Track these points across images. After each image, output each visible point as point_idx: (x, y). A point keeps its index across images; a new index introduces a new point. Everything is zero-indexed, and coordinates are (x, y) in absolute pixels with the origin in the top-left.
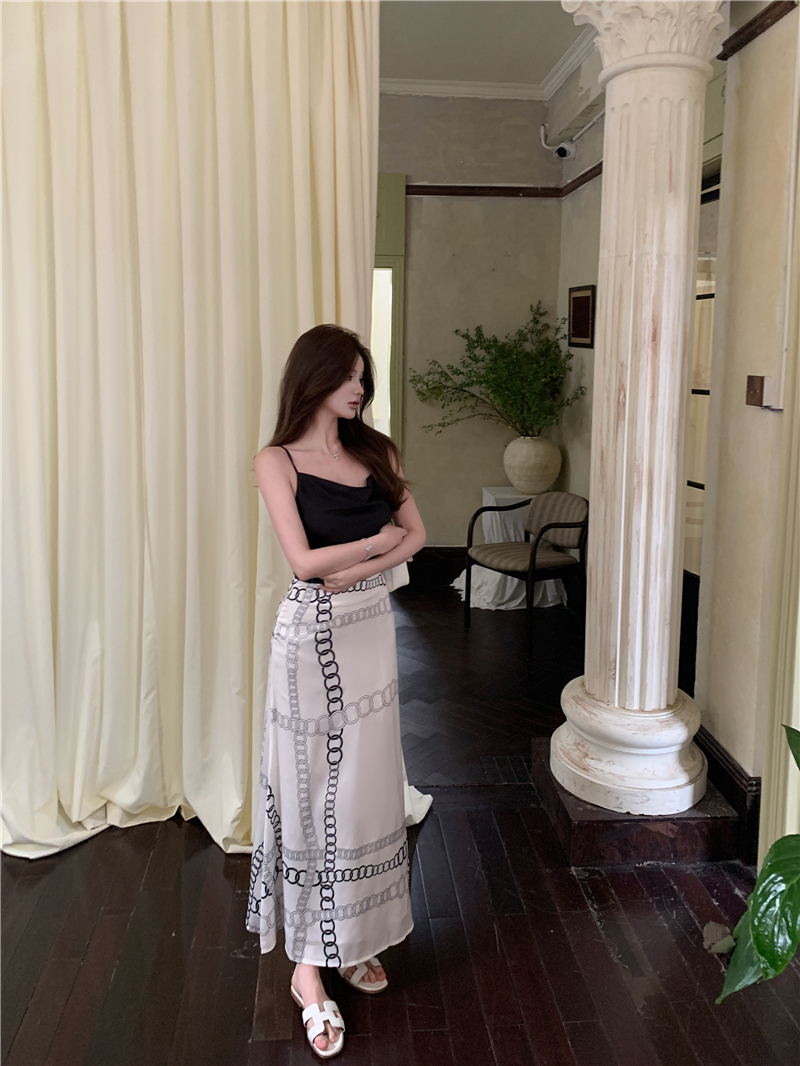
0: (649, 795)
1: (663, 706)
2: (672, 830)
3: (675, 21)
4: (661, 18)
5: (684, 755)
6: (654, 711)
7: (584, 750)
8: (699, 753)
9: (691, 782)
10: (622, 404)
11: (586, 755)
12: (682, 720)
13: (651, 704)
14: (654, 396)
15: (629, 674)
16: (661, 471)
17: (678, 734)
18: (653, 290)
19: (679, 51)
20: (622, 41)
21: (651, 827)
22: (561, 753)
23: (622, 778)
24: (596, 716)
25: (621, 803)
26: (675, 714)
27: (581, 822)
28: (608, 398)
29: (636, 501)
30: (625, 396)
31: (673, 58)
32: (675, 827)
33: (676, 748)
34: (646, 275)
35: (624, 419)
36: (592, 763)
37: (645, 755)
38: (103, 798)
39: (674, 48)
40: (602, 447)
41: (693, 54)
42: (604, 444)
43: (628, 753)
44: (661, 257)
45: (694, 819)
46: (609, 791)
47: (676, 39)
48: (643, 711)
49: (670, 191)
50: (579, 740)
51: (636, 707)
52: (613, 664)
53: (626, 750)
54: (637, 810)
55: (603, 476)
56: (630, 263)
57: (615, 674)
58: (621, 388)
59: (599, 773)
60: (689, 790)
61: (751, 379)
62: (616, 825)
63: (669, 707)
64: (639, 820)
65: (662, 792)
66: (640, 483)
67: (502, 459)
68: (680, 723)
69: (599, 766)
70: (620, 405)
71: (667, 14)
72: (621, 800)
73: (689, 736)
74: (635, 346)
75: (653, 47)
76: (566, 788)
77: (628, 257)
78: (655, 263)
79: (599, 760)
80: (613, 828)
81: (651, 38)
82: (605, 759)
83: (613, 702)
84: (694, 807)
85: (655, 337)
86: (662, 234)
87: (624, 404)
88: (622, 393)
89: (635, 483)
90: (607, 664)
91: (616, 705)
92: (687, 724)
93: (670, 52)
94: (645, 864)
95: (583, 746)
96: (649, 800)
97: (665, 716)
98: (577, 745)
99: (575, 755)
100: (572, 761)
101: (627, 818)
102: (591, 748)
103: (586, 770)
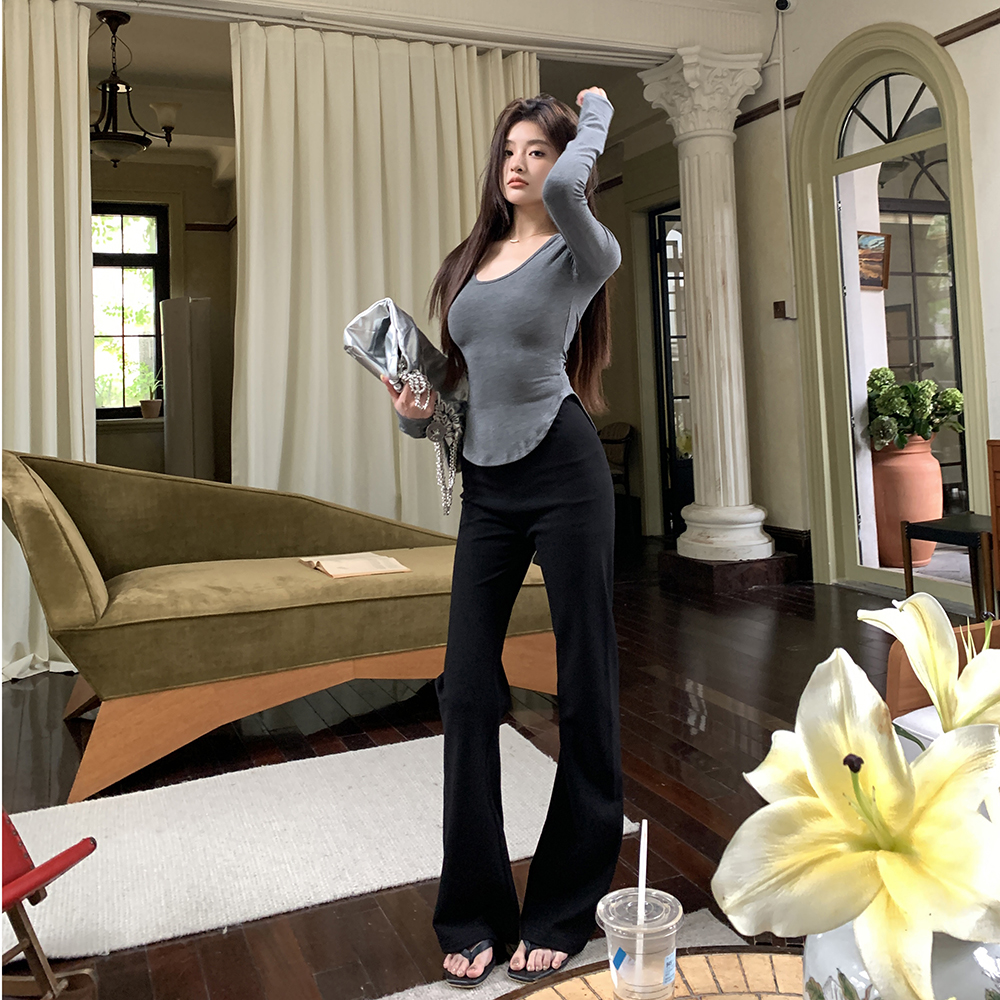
0: (751, 548)
1: (748, 503)
3: (721, 113)
4: (712, 111)
6: (744, 505)
7: (707, 534)
9: (769, 542)
11: (709, 536)
13: (742, 502)
14: (726, 316)
15: (729, 485)
18: (721, 258)
21: (754, 566)
23: (734, 542)
25: (737, 556)
26: (756, 507)
28: (700, 319)
29: (723, 378)
30: (711, 316)
31: (721, 132)
34: (716, 247)
35: (712, 330)
36: (716, 539)
37: (743, 528)
39: (722, 126)
40: (698, 348)
42: (700, 346)
44: (723, 237)
45: (775, 559)
46: (729, 551)
47: (721, 122)
48: (739, 506)
51: (734, 504)
52: (718, 482)
54: (745, 558)
55: (701, 365)
57: (720, 488)
58: (708, 312)
59: (720, 542)
61: (777, 303)
64: (747, 563)
66: (724, 367)
70: (708, 322)
71: (715, 109)
72: (736, 553)
74: (714, 288)
77: (705, 238)
78: (721, 241)
79: (718, 537)
82: (721, 535)
85: (724, 283)
86: (723, 226)
87: (711, 321)
89: (722, 369)
90: (714, 483)
91: (722, 505)
92: (762, 513)
96: (751, 551)
98: (700, 534)
99: (702, 539)
100: (701, 542)
101: (742, 562)
102: (710, 533)
103: (711, 543)
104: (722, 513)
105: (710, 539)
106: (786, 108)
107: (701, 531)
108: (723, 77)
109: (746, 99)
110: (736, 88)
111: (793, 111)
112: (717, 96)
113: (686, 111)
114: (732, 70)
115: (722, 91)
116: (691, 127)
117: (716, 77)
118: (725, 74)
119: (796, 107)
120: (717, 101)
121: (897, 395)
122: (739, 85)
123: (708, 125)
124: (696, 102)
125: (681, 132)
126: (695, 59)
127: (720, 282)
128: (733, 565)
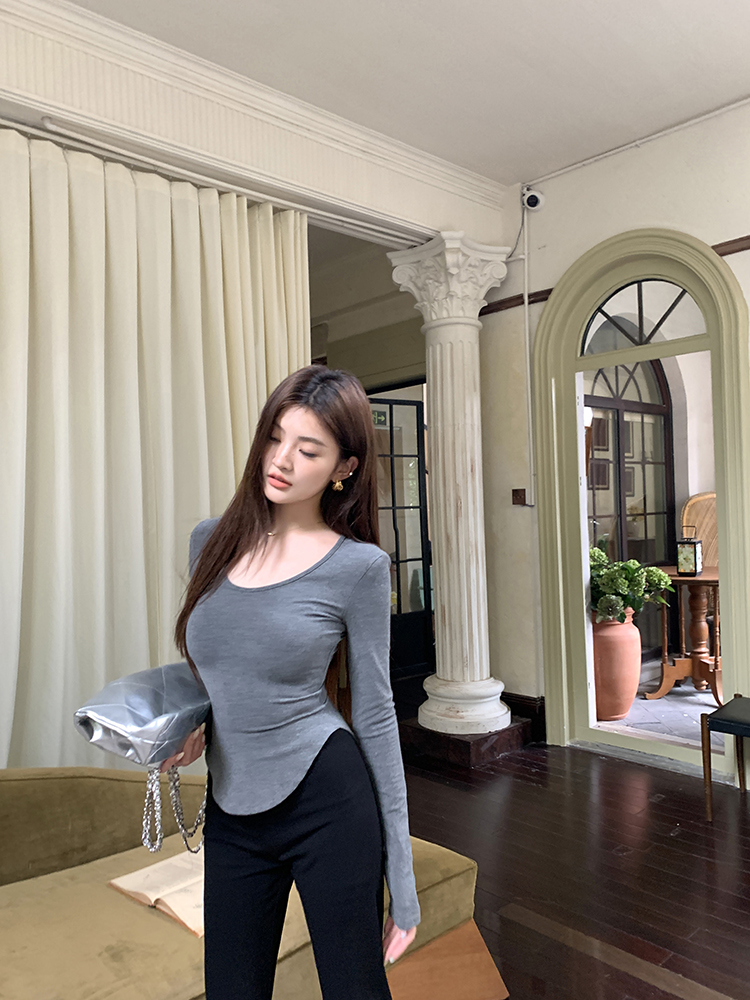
0: (498, 719)
1: (490, 676)
11: (458, 711)
13: (485, 677)
14: (474, 502)
18: (470, 444)
25: (485, 728)
28: (450, 505)
29: (472, 562)
30: (461, 503)
34: (467, 436)
36: (464, 714)
37: (487, 701)
46: (479, 724)
48: (482, 680)
49: (475, 391)
54: (494, 729)
56: (458, 429)
61: (513, 491)
66: (473, 552)
70: (458, 508)
74: (464, 476)
79: (468, 710)
84: (513, 721)
85: (472, 470)
86: (472, 414)
87: (461, 507)
88: (459, 501)
89: (470, 552)
91: (469, 681)
94: (500, 756)
95: (454, 708)
96: (498, 722)
97: (491, 680)
98: (449, 709)
99: (451, 714)
100: (451, 717)
101: (491, 734)
102: (460, 707)
103: (462, 718)
104: (471, 688)
105: (461, 714)
106: (530, 303)
107: (448, 706)
108: (475, 266)
109: (492, 291)
110: (485, 279)
111: (538, 307)
112: (470, 285)
113: (441, 297)
114: (483, 260)
115: (474, 280)
116: (445, 314)
117: (470, 265)
118: (477, 264)
119: (543, 303)
120: (469, 290)
121: (621, 576)
122: (488, 276)
123: (461, 313)
124: (452, 289)
125: (434, 317)
126: (457, 245)
127: (469, 470)
128: (485, 738)
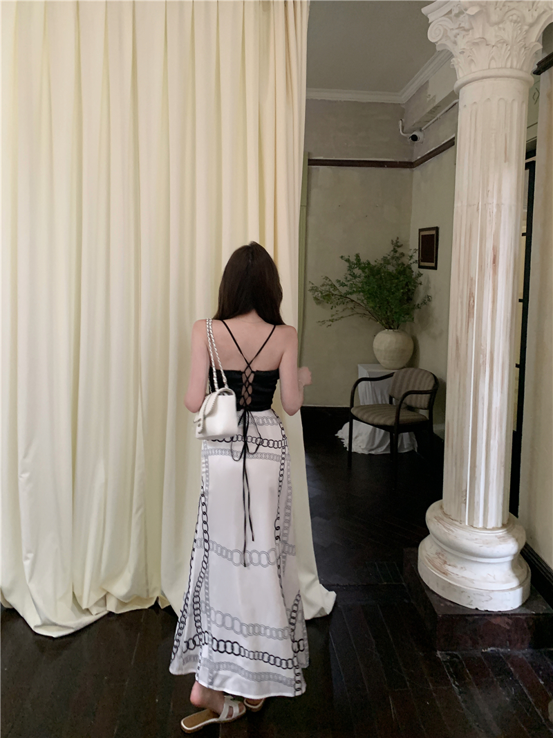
0: (492, 595)
1: (500, 525)
2: (508, 623)
3: (509, 48)
4: (499, 45)
5: (515, 565)
6: (493, 529)
7: (444, 558)
8: (525, 564)
9: (521, 585)
10: (471, 306)
11: (445, 563)
12: (514, 536)
13: (491, 524)
14: (494, 301)
15: (476, 500)
16: (498, 354)
17: (510, 547)
18: (493, 229)
19: (511, 67)
20: (472, 60)
21: (493, 621)
22: (427, 561)
23: (472, 581)
24: (452, 531)
25: (472, 601)
26: (509, 531)
27: (444, 615)
28: (462, 302)
29: (482, 374)
30: (474, 301)
31: (508, 72)
32: (510, 621)
33: (510, 559)
34: (488, 218)
35: (473, 317)
36: (450, 569)
37: (488, 563)
38: (104, 590)
39: (509, 65)
40: (457, 337)
41: (521, 69)
42: (459, 334)
43: (476, 562)
44: (499, 206)
45: (523, 614)
46: (462, 591)
47: (510, 59)
48: (486, 529)
49: (505, 162)
50: (439, 551)
51: (481, 525)
52: (464, 493)
53: (474, 559)
54: (483, 607)
55: (458, 356)
56: (478, 210)
57: (466, 500)
58: (471, 295)
59: (455, 577)
60: (519, 592)
62: (469, 618)
63: (504, 526)
64: (484, 615)
65: (501, 593)
66: (484, 362)
67: (372, 345)
68: (513, 539)
69: (455, 571)
71: (504, 42)
72: (471, 599)
73: (518, 550)
74: (481, 267)
75: (493, 65)
76: (431, 588)
77: (476, 207)
78: (495, 210)
79: (455, 566)
80: (467, 620)
81: (493, 58)
82: (459, 566)
83: (465, 522)
84: (524, 605)
85: (495, 261)
86: (500, 191)
87: (474, 305)
88: (472, 299)
89: (481, 362)
90: (460, 493)
91: (467, 524)
92: (517, 540)
93: (505, 68)
94: (489, 649)
95: (443, 555)
96: (491, 599)
97: (501, 533)
122: (540, 11)
